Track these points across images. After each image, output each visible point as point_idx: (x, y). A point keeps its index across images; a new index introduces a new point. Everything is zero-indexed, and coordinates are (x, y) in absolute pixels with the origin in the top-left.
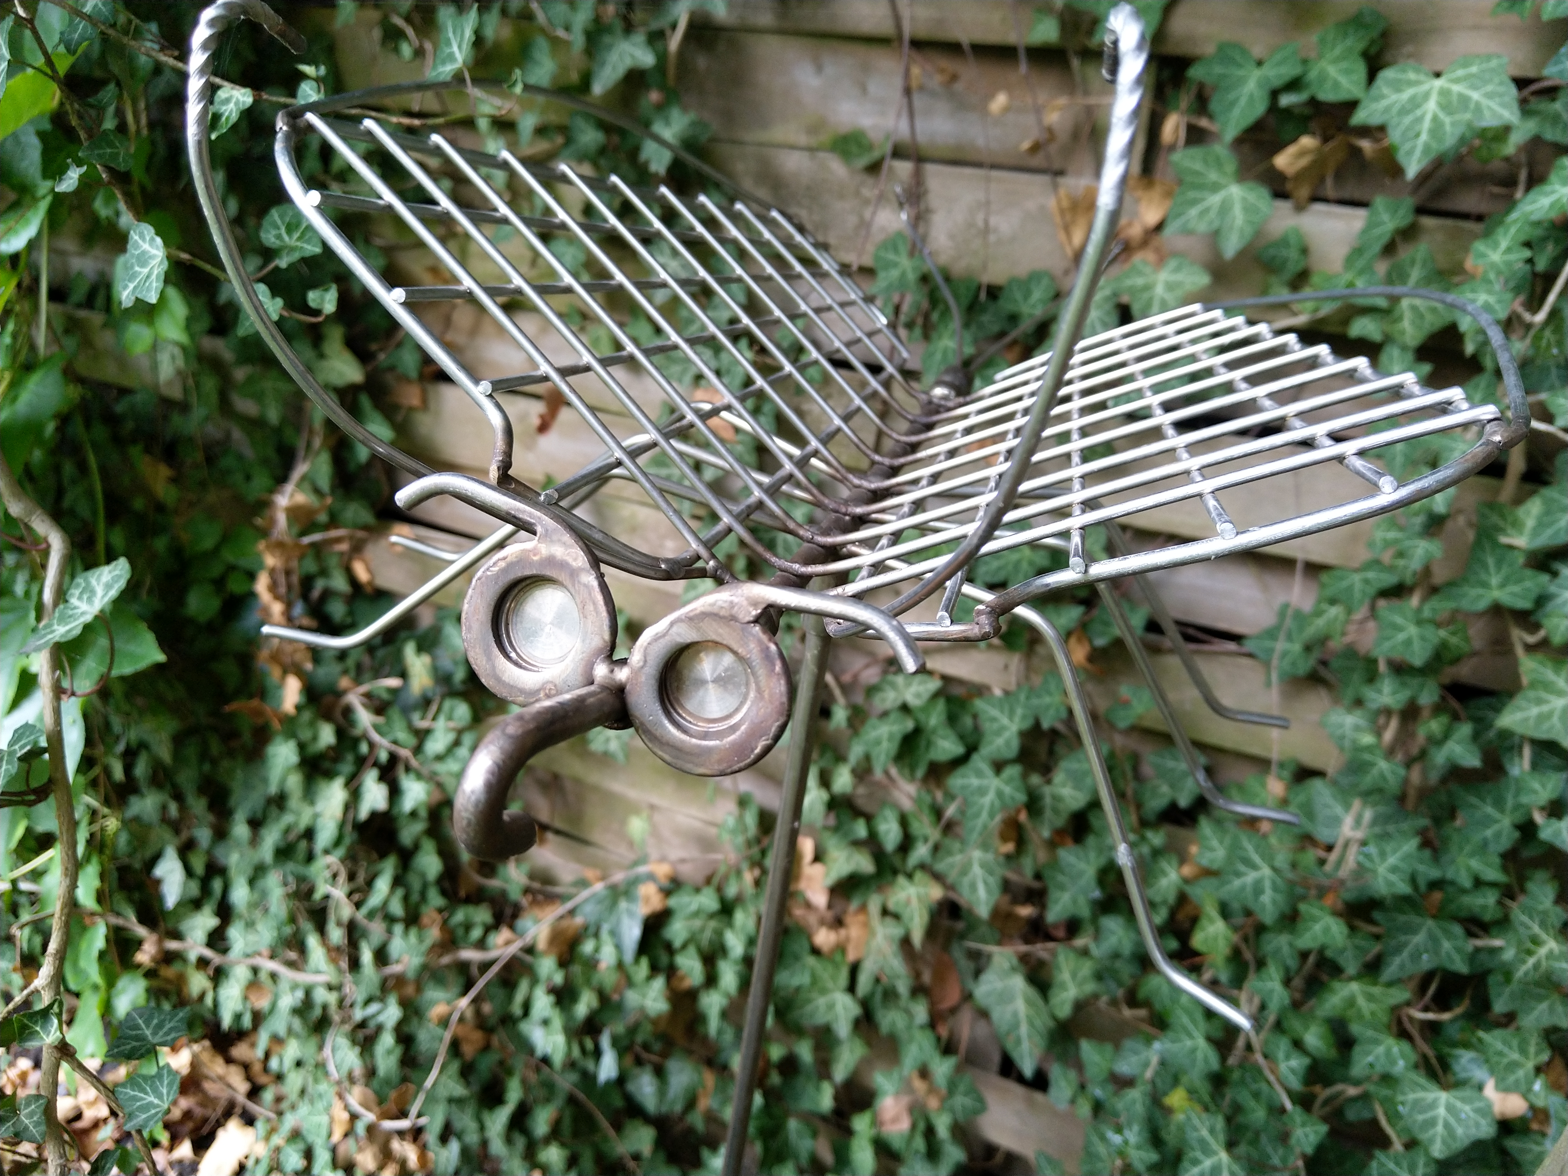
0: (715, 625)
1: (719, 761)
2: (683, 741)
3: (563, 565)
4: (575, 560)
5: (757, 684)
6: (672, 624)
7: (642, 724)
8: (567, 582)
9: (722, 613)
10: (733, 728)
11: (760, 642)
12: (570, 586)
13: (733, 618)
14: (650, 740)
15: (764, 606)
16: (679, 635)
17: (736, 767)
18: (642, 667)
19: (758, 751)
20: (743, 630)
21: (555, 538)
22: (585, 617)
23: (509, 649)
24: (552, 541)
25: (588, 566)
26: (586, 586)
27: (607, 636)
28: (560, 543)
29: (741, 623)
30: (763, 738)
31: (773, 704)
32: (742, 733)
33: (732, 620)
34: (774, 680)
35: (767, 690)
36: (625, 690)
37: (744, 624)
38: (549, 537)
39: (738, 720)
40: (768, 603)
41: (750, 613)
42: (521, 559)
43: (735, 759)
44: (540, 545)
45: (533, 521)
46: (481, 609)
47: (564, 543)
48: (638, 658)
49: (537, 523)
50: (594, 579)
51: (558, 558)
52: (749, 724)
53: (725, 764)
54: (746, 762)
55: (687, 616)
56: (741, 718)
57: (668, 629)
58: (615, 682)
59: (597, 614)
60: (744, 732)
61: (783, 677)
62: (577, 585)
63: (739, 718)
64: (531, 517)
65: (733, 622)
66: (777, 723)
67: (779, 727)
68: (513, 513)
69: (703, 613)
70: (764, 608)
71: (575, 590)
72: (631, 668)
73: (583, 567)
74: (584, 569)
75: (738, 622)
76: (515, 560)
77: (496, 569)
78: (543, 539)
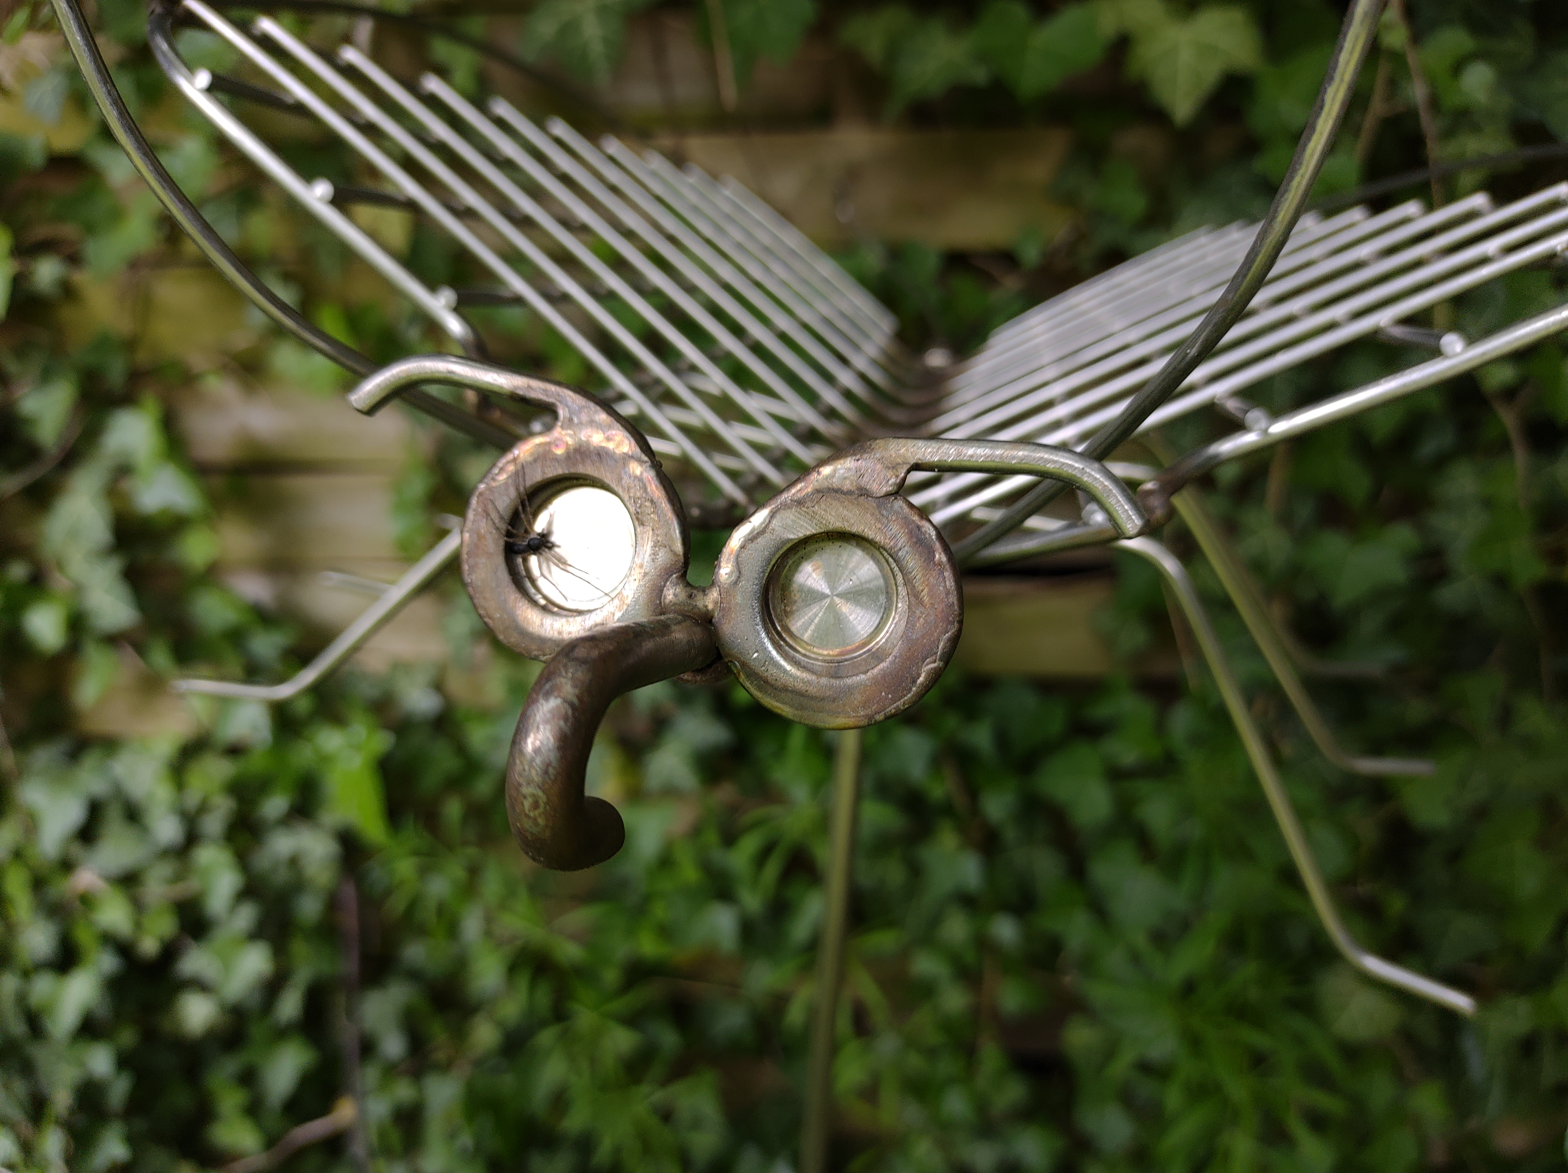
0: (836, 506)
1: (865, 705)
2: (809, 683)
3: (601, 455)
4: (619, 445)
5: (908, 582)
6: (772, 515)
7: (744, 665)
8: (608, 480)
9: (847, 486)
10: (877, 656)
11: (907, 522)
12: (613, 485)
13: (863, 493)
14: (760, 688)
15: (906, 468)
16: (786, 528)
17: (891, 709)
18: (736, 583)
19: (921, 679)
20: (879, 507)
21: (584, 418)
22: (642, 524)
23: (532, 591)
24: (581, 423)
25: (637, 451)
26: (640, 479)
27: (679, 547)
28: (594, 424)
29: (878, 495)
30: (928, 660)
31: (936, 609)
32: (895, 657)
33: (861, 495)
34: (934, 573)
35: (926, 590)
36: (713, 620)
37: (881, 497)
38: (576, 420)
39: (881, 643)
40: (912, 461)
41: (889, 480)
42: (538, 458)
43: (890, 696)
44: (563, 433)
45: (551, 400)
46: (488, 536)
47: (600, 425)
48: (728, 570)
49: (558, 404)
50: (648, 469)
51: (595, 445)
52: (903, 641)
53: (874, 707)
54: (906, 698)
55: (795, 498)
56: (886, 640)
57: (767, 521)
58: (699, 609)
59: (659, 517)
60: (898, 654)
61: (948, 567)
62: (626, 481)
63: (884, 640)
64: (547, 395)
65: (863, 497)
66: (947, 635)
67: (949, 640)
68: (521, 393)
69: (818, 491)
70: (908, 472)
71: (622, 487)
72: (719, 586)
73: (630, 453)
74: (632, 457)
75: (872, 497)
76: (530, 459)
77: (504, 477)
78: (568, 423)
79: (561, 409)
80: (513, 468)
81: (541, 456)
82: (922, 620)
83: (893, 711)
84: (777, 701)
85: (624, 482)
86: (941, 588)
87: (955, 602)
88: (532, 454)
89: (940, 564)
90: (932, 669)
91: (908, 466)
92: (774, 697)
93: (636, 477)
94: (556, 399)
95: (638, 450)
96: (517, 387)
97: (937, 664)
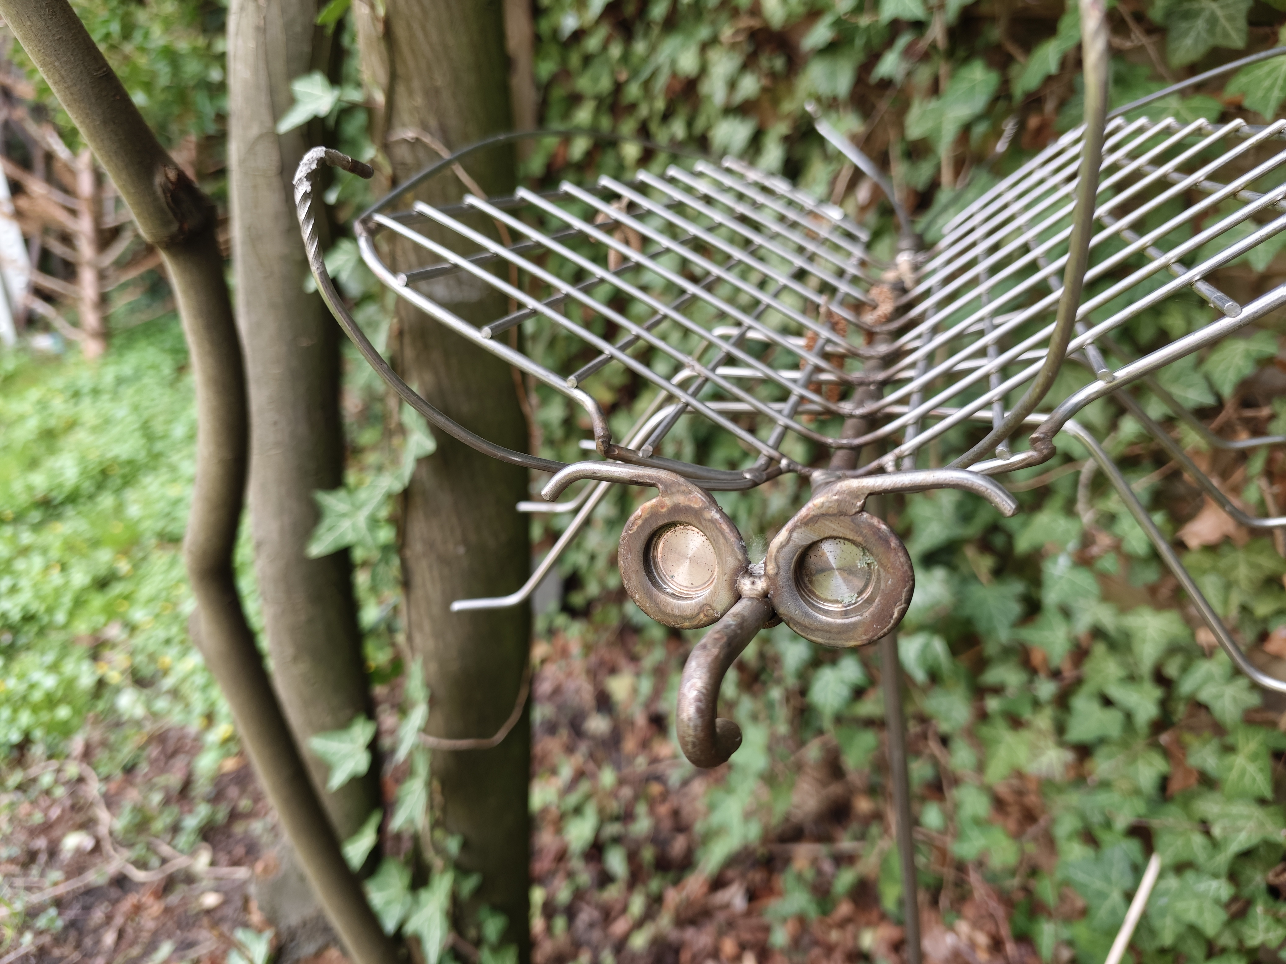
0: (827, 523)
1: (865, 632)
3: (688, 510)
6: (791, 531)
7: (791, 618)
8: (695, 521)
9: (831, 511)
10: (869, 602)
11: (870, 527)
12: (697, 524)
13: (842, 513)
14: (803, 631)
15: (864, 497)
16: (798, 540)
17: (881, 633)
18: (777, 574)
19: (896, 615)
20: (853, 521)
21: (674, 490)
23: (663, 585)
24: (672, 493)
26: (713, 521)
27: (740, 557)
28: (680, 493)
29: (850, 514)
30: (897, 604)
31: (897, 575)
32: (878, 605)
33: (841, 515)
34: (892, 555)
35: (889, 565)
36: (769, 596)
37: (853, 515)
38: (669, 492)
39: (868, 594)
40: (868, 492)
41: (855, 505)
42: (652, 514)
43: (879, 627)
44: (663, 499)
45: (652, 481)
46: (634, 562)
47: (683, 492)
48: (772, 567)
49: (657, 483)
50: (715, 514)
51: (682, 504)
52: (881, 596)
53: (871, 633)
54: (888, 627)
55: (802, 522)
56: (871, 592)
57: (789, 536)
58: (759, 591)
59: (726, 540)
60: (879, 603)
61: (899, 550)
62: (704, 522)
63: (870, 593)
64: (650, 479)
65: (842, 517)
66: (906, 589)
67: (908, 591)
68: (635, 480)
69: (814, 516)
70: (867, 497)
71: (703, 526)
72: (768, 577)
73: (703, 506)
74: (705, 508)
75: (847, 516)
76: (648, 516)
77: (635, 527)
78: (665, 493)
79: (660, 486)
80: (640, 522)
81: (654, 514)
82: (890, 582)
83: (882, 635)
84: (814, 636)
85: (703, 523)
86: (898, 563)
87: (907, 569)
88: (648, 514)
89: (895, 549)
90: (901, 609)
91: (866, 495)
92: (811, 635)
93: (710, 520)
94: (655, 481)
95: (708, 504)
96: (633, 477)
97: (903, 606)
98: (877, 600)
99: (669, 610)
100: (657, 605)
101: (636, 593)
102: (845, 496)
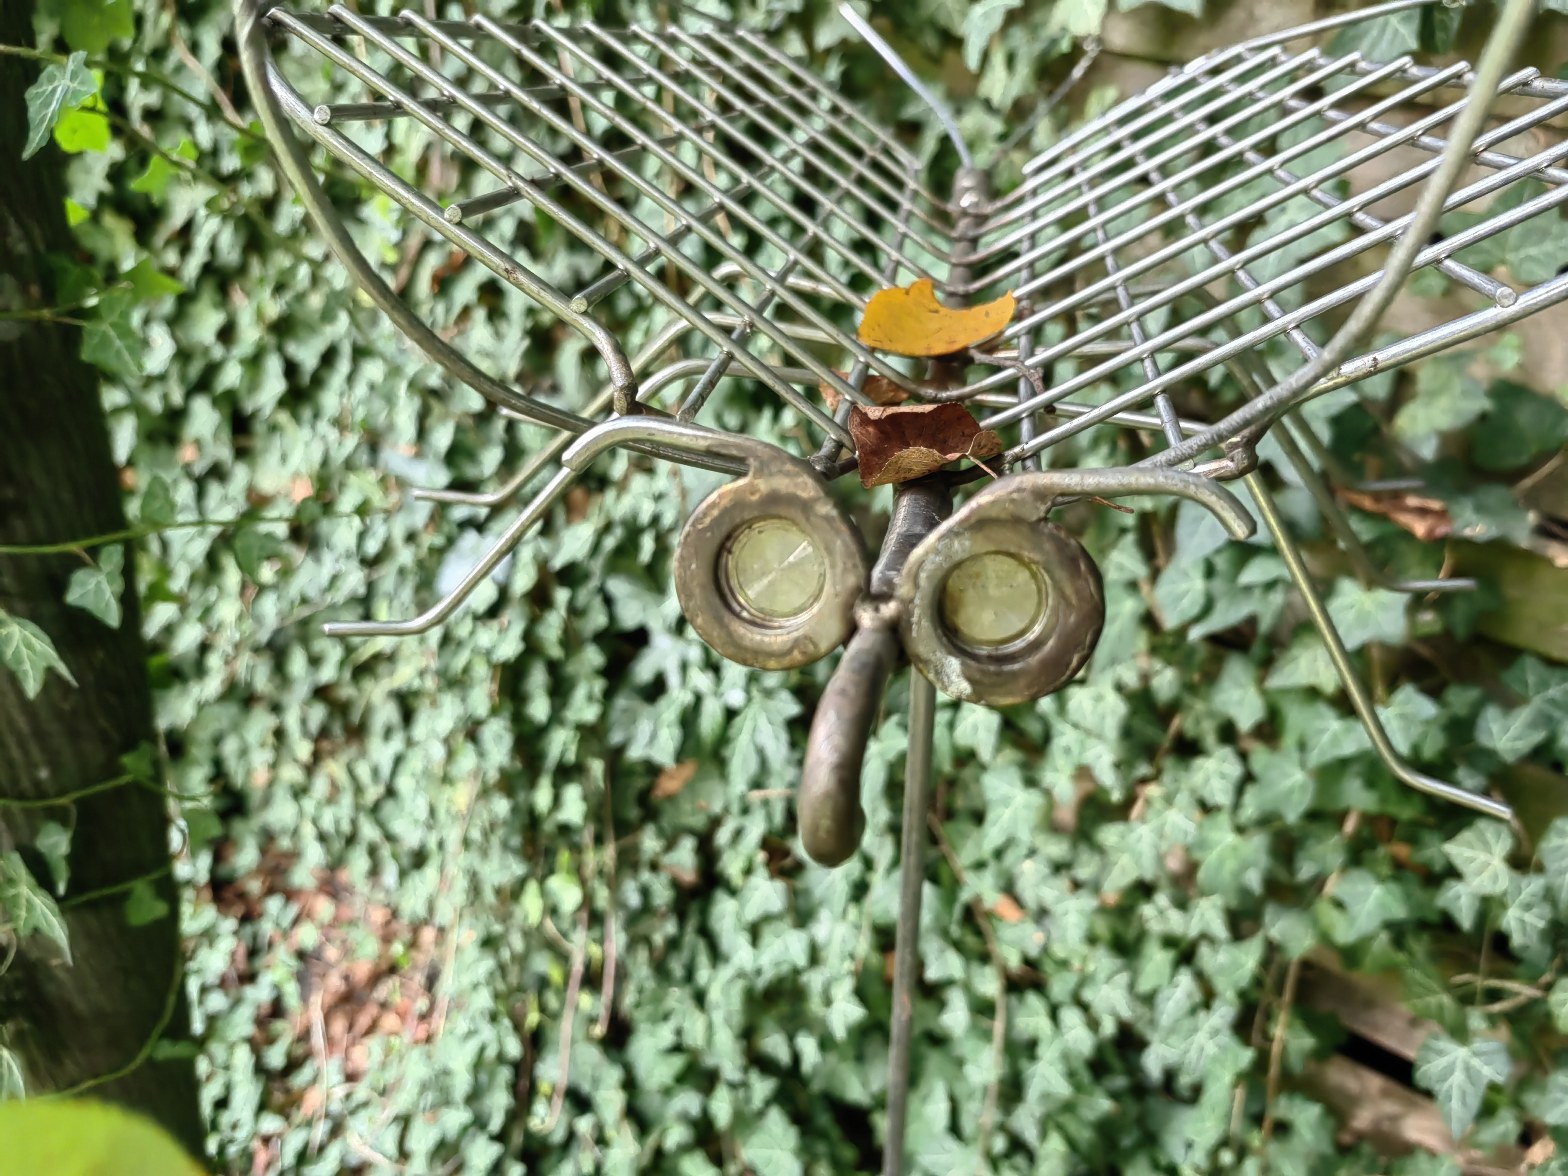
0: (996, 532)
1: (1029, 686)
3: (791, 500)
4: (804, 490)
5: (1056, 585)
6: (943, 539)
8: (799, 517)
9: (1003, 515)
10: (1035, 645)
11: (1055, 541)
12: (803, 521)
13: (1018, 519)
15: (1051, 498)
18: (913, 598)
19: (1074, 665)
20: (1032, 530)
21: (774, 469)
22: (831, 554)
23: (738, 608)
24: (771, 474)
25: (822, 494)
26: (827, 518)
27: (861, 570)
28: (781, 476)
29: (1029, 523)
30: (1078, 650)
31: (1082, 610)
32: (1050, 649)
33: (1015, 523)
34: (1080, 581)
35: (1074, 594)
36: (899, 629)
37: (1032, 525)
38: (766, 471)
40: (1057, 493)
41: (1037, 510)
42: (736, 503)
43: (1048, 679)
44: (756, 481)
45: (742, 455)
47: (787, 473)
49: (748, 457)
50: (833, 508)
51: (783, 491)
52: (1058, 637)
53: (1035, 689)
54: (1061, 679)
56: (1040, 632)
58: (886, 622)
60: (1052, 647)
61: (1089, 575)
62: (812, 519)
63: (1036, 635)
64: (738, 450)
65: (1018, 523)
66: (1092, 629)
67: (1094, 632)
68: (715, 449)
70: (1054, 499)
71: (810, 525)
72: (902, 601)
75: (1024, 524)
76: (729, 505)
77: (708, 520)
78: (759, 473)
79: (751, 461)
80: (715, 512)
81: (738, 503)
82: (1071, 619)
85: (810, 521)
86: (1087, 593)
87: (1098, 601)
88: (730, 501)
89: (1084, 574)
90: (1082, 655)
91: (1055, 496)
93: (823, 515)
96: (712, 445)
97: (1085, 652)
98: (1051, 643)
99: (746, 643)
100: (730, 634)
101: (697, 616)
102: (1025, 494)
